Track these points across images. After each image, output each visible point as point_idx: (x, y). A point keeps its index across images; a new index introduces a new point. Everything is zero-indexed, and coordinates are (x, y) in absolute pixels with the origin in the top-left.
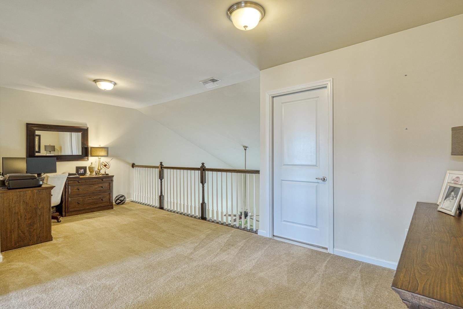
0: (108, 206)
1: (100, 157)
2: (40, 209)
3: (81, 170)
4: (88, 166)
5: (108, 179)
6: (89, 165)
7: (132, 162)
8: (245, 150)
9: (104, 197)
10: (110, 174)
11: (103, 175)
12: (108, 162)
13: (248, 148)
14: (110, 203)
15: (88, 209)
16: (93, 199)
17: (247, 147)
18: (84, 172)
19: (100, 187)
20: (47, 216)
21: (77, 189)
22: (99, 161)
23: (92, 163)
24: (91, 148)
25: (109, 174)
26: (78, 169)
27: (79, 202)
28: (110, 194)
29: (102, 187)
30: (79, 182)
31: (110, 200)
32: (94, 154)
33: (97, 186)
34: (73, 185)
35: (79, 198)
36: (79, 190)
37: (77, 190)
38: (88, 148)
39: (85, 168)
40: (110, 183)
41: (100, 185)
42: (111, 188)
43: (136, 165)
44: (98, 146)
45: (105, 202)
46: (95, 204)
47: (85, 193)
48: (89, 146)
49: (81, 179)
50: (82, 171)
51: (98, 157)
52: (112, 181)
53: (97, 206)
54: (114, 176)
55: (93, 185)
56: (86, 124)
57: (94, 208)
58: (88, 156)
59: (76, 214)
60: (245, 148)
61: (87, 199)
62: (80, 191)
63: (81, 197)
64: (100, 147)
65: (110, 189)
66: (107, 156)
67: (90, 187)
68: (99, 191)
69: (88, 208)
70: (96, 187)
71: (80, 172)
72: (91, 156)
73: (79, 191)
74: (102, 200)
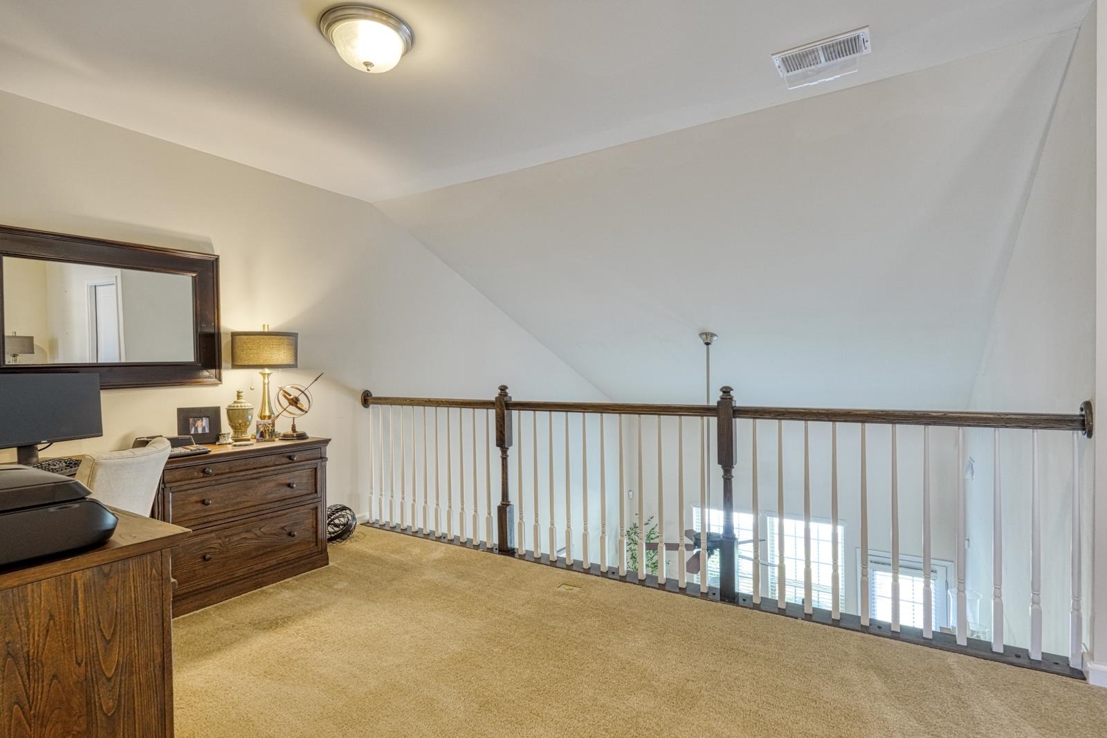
0: (311, 555)
1: (267, 371)
2: (109, 679)
3: (199, 423)
4: (226, 406)
5: (309, 452)
6: (231, 403)
7: (361, 387)
8: (707, 344)
9: (296, 524)
10: (313, 434)
11: (285, 437)
12: (303, 389)
13: (715, 338)
14: (317, 545)
15: (243, 578)
16: (258, 537)
17: (713, 335)
18: (210, 429)
19: (283, 485)
20: (154, 711)
21: (197, 502)
22: (264, 384)
23: (239, 392)
24: (234, 335)
25: (309, 435)
26: (186, 416)
27: (208, 556)
28: (316, 508)
29: (289, 485)
30: (208, 473)
31: (316, 532)
32: (244, 358)
33: (273, 484)
34: (184, 488)
35: (206, 536)
36: (208, 504)
37: (199, 506)
38: (219, 334)
39: (213, 414)
40: (316, 469)
41: (284, 478)
42: (318, 486)
43: (373, 396)
44: (259, 329)
45: (299, 543)
46: (265, 554)
47: (229, 514)
48: (222, 330)
49: (212, 460)
50: (202, 425)
51: (260, 370)
52: (323, 458)
53: (274, 562)
54: (330, 440)
55: (256, 482)
56: (210, 246)
57: (264, 570)
58: (220, 367)
59: (197, 603)
60: (708, 338)
61: (236, 538)
62: (210, 510)
63: (213, 535)
64: (266, 330)
65: (316, 492)
66: (293, 366)
67: (247, 488)
68: (278, 504)
69: (239, 573)
70: (268, 489)
71: (196, 429)
72: (235, 366)
73: (205, 511)
74: (290, 534)
